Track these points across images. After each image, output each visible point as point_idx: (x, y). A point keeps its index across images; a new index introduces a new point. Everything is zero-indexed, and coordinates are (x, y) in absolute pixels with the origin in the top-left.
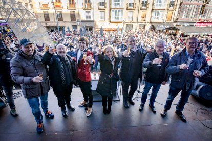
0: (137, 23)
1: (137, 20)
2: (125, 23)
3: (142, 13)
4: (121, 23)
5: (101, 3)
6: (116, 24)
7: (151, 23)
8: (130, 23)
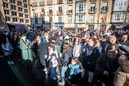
0: (98, 24)
1: (98, 21)
2: (88, 24)
3: (102, 16)
4: (84, 23)
5: (69, 11)
6: (80, 25)
7: (111, 23)
8: (92, 24)
